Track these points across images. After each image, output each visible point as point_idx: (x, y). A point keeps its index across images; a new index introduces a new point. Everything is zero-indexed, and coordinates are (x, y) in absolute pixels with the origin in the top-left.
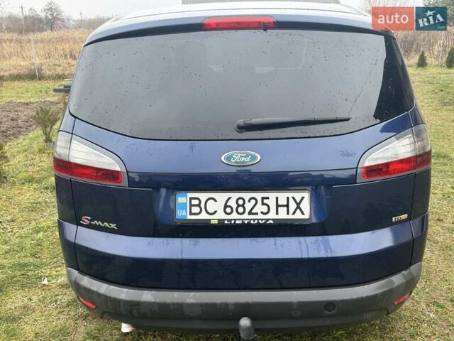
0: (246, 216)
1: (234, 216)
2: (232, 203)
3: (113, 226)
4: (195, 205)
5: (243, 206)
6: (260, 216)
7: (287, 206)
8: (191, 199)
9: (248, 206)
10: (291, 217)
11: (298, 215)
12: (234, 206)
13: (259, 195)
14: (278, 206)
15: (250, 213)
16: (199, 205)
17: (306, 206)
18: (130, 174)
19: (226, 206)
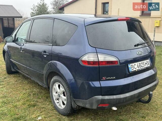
1: (140, 68)
2: (138, 65)
3: (114, 78)
4: (132, 67)
5: (140, 65)
6: (144, 67)
7: (147, 64)
8: (131, 65)
9: (141, 65)
10: (148, 66)
12: (139, 66)
13: (142, 62)
14: (145, 64)
15: (142, 67)
16: (133, 67)
17: (149, 63)
18: (120, 61)
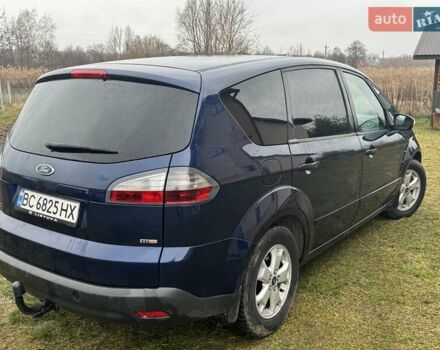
0: (45, 213)
1: (40, 211)
2: (41, 202)
4: (25, 199)
5: (45, 205)
6: (52, 215)
7: (66, 211)
8: (25, 194)
10: (66, 219)
11: (70, 220)
12: (42, 204)
13: (54, 199)
14: (62, 210)
15: (48, 212)
16: (27, 199)
17: (76, 213)
19: (38, 203)
